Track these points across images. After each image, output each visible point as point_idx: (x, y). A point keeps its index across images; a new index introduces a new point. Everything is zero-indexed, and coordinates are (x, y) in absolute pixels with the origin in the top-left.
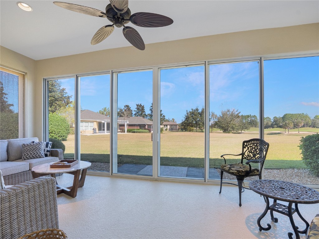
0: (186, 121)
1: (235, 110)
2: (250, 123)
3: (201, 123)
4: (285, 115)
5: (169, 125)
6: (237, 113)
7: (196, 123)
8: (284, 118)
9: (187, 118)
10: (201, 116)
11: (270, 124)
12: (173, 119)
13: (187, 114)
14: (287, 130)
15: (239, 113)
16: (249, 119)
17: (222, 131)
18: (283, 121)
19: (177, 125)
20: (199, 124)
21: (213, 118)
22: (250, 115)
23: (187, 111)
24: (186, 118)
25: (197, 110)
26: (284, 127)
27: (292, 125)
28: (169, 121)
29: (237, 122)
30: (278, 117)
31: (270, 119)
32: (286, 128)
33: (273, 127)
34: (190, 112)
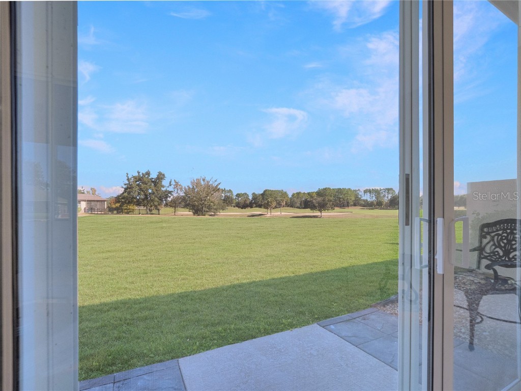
0: (126, 194)
1: (214, 180)
2: (224, 200)
3: (156, 199)
4: (265, 191)
5: (85, 201)
6: (216, 183)
7: (146, 198)
8: (263, 195)
9: (128, 188)
10: (155, 185)
11: (248, 202)
12: (91, 189)
13: (128, 179)
14: (269, 211)
15: (219, 184)
16: (223, 195)
17: (191, 213)
18: (263, 199)
19: (105, 201)
20: (152, 201)
21: (176, 191)
22: (225, 189)
23: (127, 174)
24: (126, 189)
25: (148, 173)
26: (267, 206)
27: (274, 204)
28: (83, 193)
29: (216, 198)
30: (256, 193)
31: (248, 195)
32: (268, 208)
33: (251, 207)
34: (135, 178)
